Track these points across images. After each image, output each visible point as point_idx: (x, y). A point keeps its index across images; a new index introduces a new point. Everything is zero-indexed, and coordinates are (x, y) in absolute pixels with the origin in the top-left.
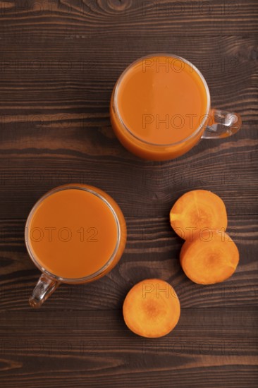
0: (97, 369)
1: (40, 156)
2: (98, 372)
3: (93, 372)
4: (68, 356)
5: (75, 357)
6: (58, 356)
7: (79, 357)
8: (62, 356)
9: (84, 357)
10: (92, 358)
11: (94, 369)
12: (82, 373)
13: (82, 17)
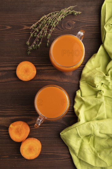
0: (63, 158)
1: (41, 82)
2: (63, 159)
3: (61, 159)
4: (52, 154)
5: (55, 154)
6: (49, 154)
7: (56, 154)
8: (50, 154)
9: (58, 154)
10: (61, 155)
11: (61, 158)
12: (57, 160)
13: (56, 32)
